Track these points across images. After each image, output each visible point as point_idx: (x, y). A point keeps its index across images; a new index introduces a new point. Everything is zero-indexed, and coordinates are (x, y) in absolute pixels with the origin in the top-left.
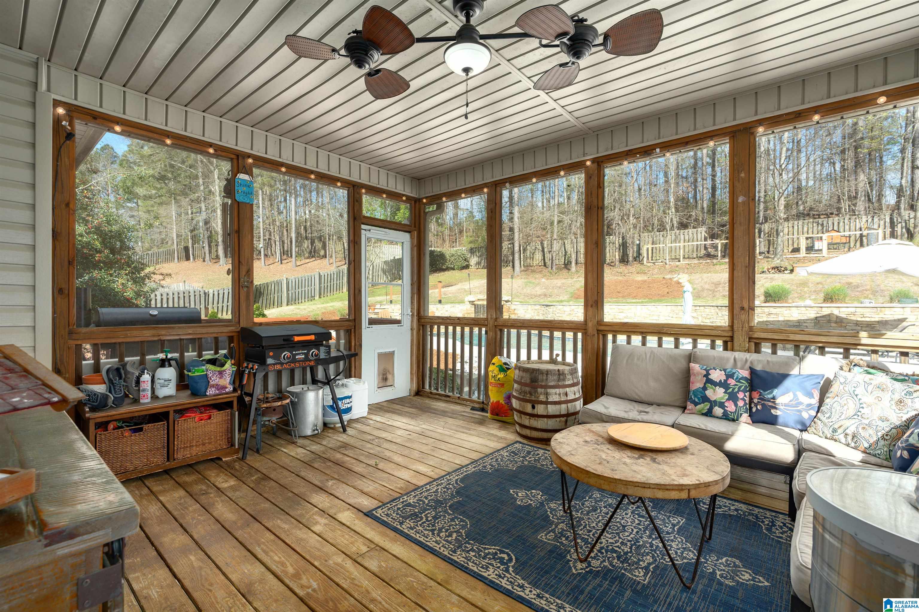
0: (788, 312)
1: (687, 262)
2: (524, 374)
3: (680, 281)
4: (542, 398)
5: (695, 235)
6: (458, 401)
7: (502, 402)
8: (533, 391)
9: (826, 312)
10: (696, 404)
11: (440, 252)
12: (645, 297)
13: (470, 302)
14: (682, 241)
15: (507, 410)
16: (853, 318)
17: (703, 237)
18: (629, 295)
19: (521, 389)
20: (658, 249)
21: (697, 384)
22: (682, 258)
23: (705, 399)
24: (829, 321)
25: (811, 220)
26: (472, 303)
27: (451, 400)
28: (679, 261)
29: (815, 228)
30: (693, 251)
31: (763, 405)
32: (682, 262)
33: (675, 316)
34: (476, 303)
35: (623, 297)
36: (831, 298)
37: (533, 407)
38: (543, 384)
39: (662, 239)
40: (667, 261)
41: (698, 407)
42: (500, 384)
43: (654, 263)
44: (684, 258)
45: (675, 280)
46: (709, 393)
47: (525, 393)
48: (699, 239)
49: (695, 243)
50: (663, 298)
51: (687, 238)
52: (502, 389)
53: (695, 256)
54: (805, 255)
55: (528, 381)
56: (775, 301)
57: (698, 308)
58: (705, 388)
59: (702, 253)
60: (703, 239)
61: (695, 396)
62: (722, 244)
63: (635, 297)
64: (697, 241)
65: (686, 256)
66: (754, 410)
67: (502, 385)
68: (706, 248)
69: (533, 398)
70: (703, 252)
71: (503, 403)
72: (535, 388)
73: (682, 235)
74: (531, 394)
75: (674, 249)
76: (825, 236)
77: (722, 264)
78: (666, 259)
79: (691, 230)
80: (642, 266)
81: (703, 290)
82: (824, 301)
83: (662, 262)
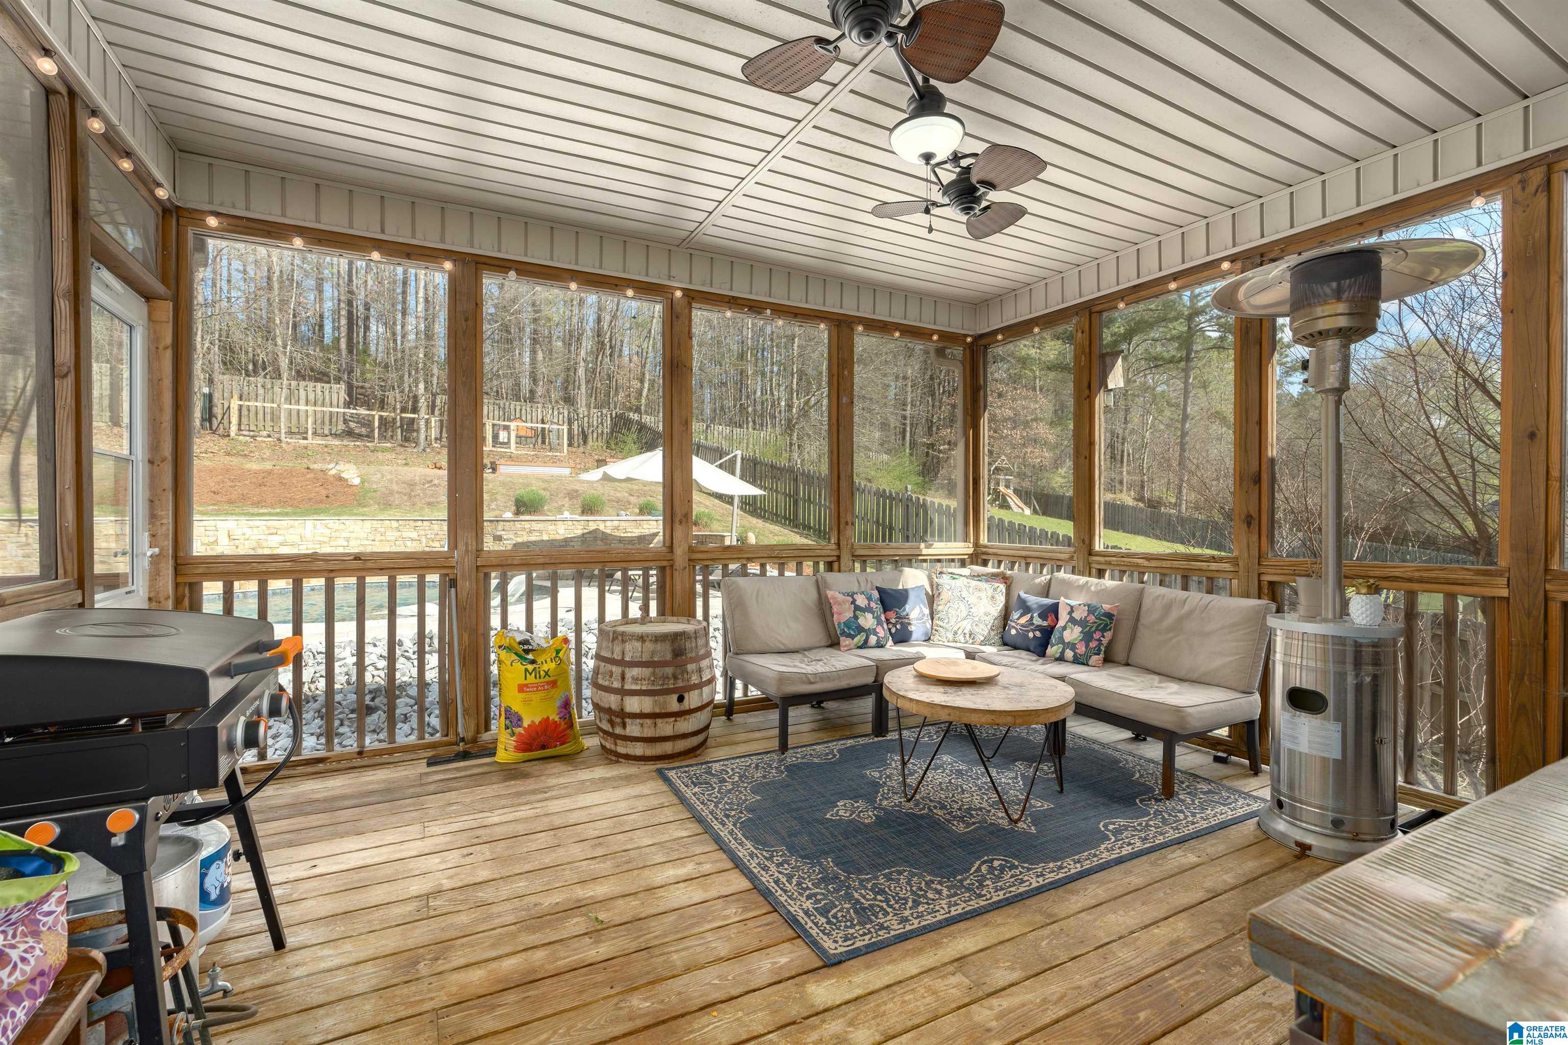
0: (553, 527)
1: (319, 441)
2: (659, 646)
3: (344, 475)
4: (695, 679)
5: (327, 393)
6: (359, 762)
7: (554, 717)
8: (678, 671)
9: (592, 526)
10: (853, 637)
12: (283, 502)
14: (303, 401)
15: (565, 730)
16: (617, 534)
17: (342, 400)
18: (244, 498)
19: (654, 674)
20: (253, 410)
21: (843, 614)
22: (310, 432)
23: (860, 629)
24: (595, 538)
25: (492, 401)
27: (328, 766)
28: (305, 438)
29: (496, 413)
30: (323, 423)
31: (902, 624)
32: (310, 441)
33: (378, 537)
35: (230, 502)
36: (590, 510)
37: (681, 699)
38: (693, 655)
39: (261, 391)
40: (283, 436)
41: (856, 639)
42: (548, 683)
43: (252, 437)
44: (315, 433)
45: (333, 472)
46: (861, 621)
47: (665, 678)
48: (335, 402)
49: (327, 409)
50: (322, 506)
51: (311, 397)
52: (553, 691)
53: (327, 432)
54: (491, 448)
55: (669, 656)
56: (530, 513)
57: (420, 523)
58: (856, 617)
59: (339, 427)
60: (342, 404)
61: (849, 628)
62: (381, 417)
63: (257, 504)
64: (331, 406)
65: (319, 431)
66: (893, 630)
67: (554, 684)
68: (345, 421)
69: (680, 684)
70: (341, 427)
71: (557, 719)
72: (682, 667)
73: (301, 391)
74: (675, 678)
75: (294, 414)
76: (513, 425)
77: (384, 450)
78: (280, 432)
79: (319, 385)
80: (226, 440)
81: (391, 493)
82: (583, 513)
83: (269, 436)
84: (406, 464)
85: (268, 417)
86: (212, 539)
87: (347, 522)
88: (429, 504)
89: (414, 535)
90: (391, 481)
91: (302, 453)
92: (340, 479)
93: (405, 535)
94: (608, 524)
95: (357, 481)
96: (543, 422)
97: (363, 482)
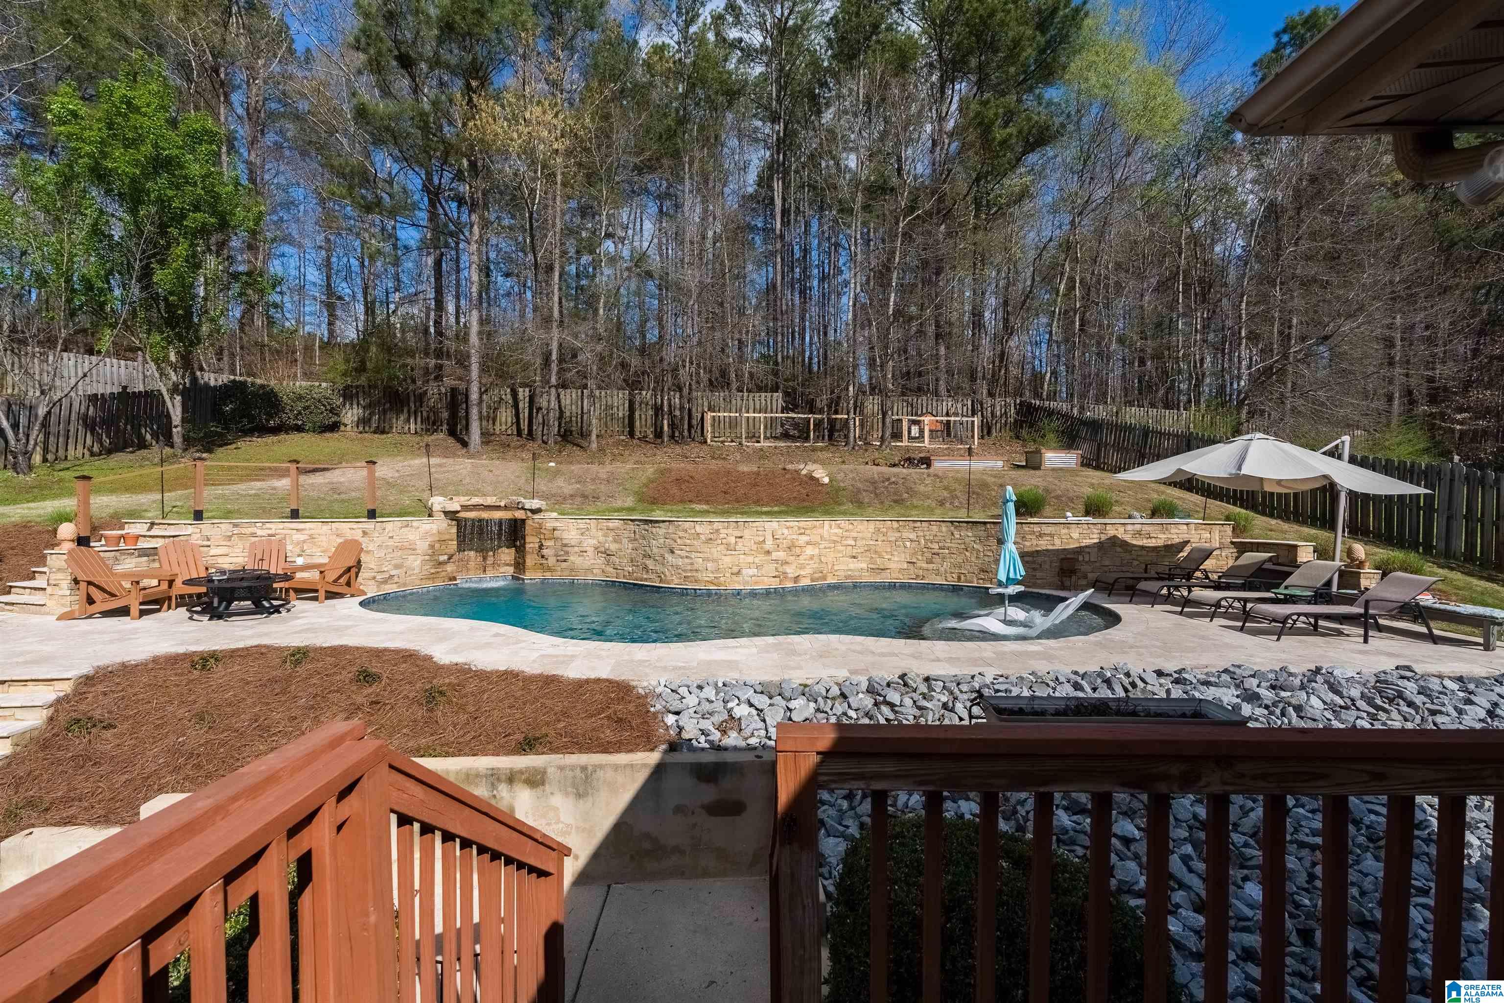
1: (769, 443)
3: (814, 475)
5: (766, 402)
11: (262, 386)
12: (778, 501)
13: (446, 513)
14: (751, 410)
17: (780, 406)
18: (749, 499)
22: (762, 436)
26: (451, 515)
28: (758, 442)
30: (770, 427)
32: (762, 444)
34: (463, 515)
35: (737, 501)
36: (1096, 510)
39: (723, 404)
40: (743, 440)
43: (723, 443)
44: (766, 438)
45: (804, 472)
48: (774, 409)
49: (768, 415)
51: (758, 407)
53: (771, 435)
56: (1031, 515)
59: (775, 431)
60: (779, 409)
62: (815, 419)
63: (757, 502)
64: (771, 412)
73: (751, 400)
75: (751, 421)
76: (927, 419)
77: (822, 449)
78: (741, 437)
79: (763, 395)
80: (705, 447)
81: (859, 491)
82: (1087, 513)
83: (732, 441)
84: (843, 462)
85: (727, 424)
86: (761, 539)
87: (855, 523)
88: (895, 501)
89: (913, 536)
90: (853, 479)
91: (761, 454)
92: (812, 478)
93: (905, 535)
94: (1129, 527)
95: (826, 480)
96: (947, 415)
97: (831, 481)
